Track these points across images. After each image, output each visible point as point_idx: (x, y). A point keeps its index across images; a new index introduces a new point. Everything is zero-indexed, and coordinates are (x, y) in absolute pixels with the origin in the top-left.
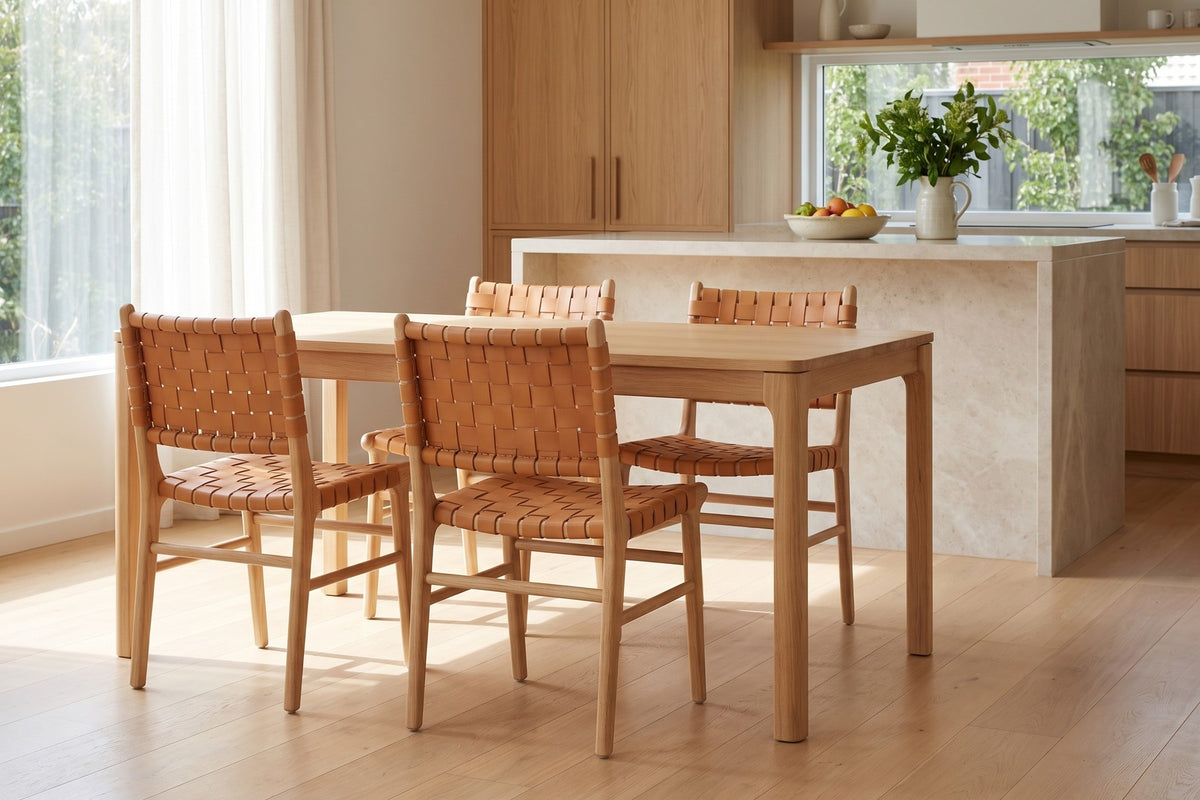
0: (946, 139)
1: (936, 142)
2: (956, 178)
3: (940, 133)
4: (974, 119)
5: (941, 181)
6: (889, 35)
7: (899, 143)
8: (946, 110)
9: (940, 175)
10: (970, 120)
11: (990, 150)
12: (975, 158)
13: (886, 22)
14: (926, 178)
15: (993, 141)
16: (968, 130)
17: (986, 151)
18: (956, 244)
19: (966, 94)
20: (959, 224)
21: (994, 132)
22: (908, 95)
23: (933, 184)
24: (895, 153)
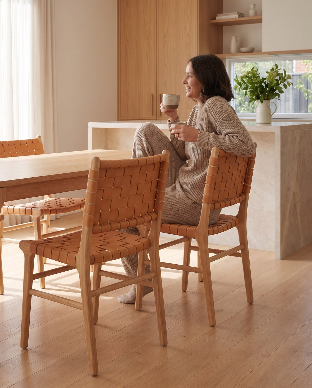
0: (267, 85)
1: (263, 87)
2: (271, 101)
3: (265, 83)
4: (278, 78)
5: (265, 102)
6: (254, 51)
7: (249, 87)
8: (267, 75)
9: (264, 99)
10: (276, 78)
11: (283, 89)
12: (278, 92)
13: (253, 47)
14: (259, 101)
15: (285, 87)
16: (276, 82)
17: (282, 90)
18: (271, 125)
19: (275, 68)
20: (272, 118)
21: (286, 83)
22: (252, 69)
23: (262, 102)
24: (248, 91)
